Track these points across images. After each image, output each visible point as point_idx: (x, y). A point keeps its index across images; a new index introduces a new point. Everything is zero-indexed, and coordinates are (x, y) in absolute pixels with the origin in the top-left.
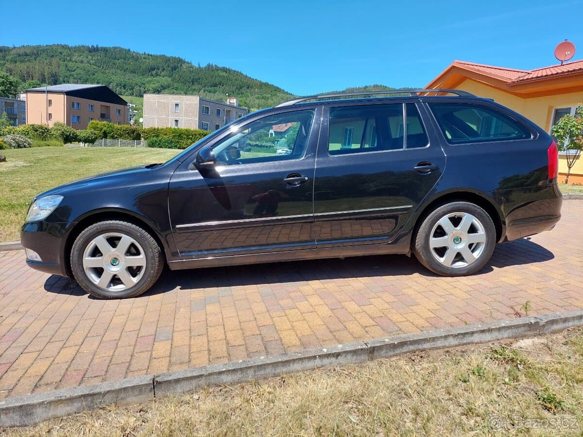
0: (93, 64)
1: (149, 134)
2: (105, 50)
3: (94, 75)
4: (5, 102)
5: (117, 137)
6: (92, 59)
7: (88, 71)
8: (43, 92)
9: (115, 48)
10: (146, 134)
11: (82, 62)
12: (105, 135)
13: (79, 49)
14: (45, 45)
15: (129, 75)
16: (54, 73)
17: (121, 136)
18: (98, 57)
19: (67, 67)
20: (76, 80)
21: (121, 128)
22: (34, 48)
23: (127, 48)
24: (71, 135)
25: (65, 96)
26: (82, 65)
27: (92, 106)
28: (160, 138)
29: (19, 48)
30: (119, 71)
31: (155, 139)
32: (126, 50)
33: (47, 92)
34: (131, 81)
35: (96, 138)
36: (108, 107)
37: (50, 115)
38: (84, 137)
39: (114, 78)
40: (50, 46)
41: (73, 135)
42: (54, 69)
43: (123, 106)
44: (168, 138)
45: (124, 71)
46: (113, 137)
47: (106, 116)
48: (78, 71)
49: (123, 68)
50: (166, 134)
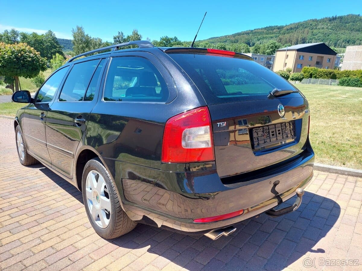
0: (330, 29)
1: (342, 75)
2: (341, 18)
3: (329, 36)
4: (267, 58)
5: (318, 77)
6: (330, 26)
7: (326, 34)
8: (285, 50)
9: (348, 15)
10: (339, 75)
11: (323, 28)
12: (311, 76)
13: (323, 21)
14: (303, 21)
15: (354, 33)
16: (304, 38)
17: (321, 76)
18: (334, 23)
19: (312, 33)
20: (316, 41)
21: (323, 71)
22: (296, 24)
23: (357, 14)
24: (285, 76)
25: (296, 52)
26: (322, 30)
27: (312, 57)
28: (349, 78)
29: (289, 25)
30: (347, 31)
31: (346, 78)
32: (356, 16)
33: (287, 50)
34: (354, 37)
35: (303, 78)
36: (322, 57)
37: (286, 64)
38: (296, 77)
39: (343, 36)
40: (306, 21)
41: (287, 76)
42: (305, 35)
43: (333, 56)
44: (357, 77)
45: (351, 31)
46: (315, 77)
47: (320, 63)
48: (319, 35)
49: (351, 29)
50: (355, 75)
